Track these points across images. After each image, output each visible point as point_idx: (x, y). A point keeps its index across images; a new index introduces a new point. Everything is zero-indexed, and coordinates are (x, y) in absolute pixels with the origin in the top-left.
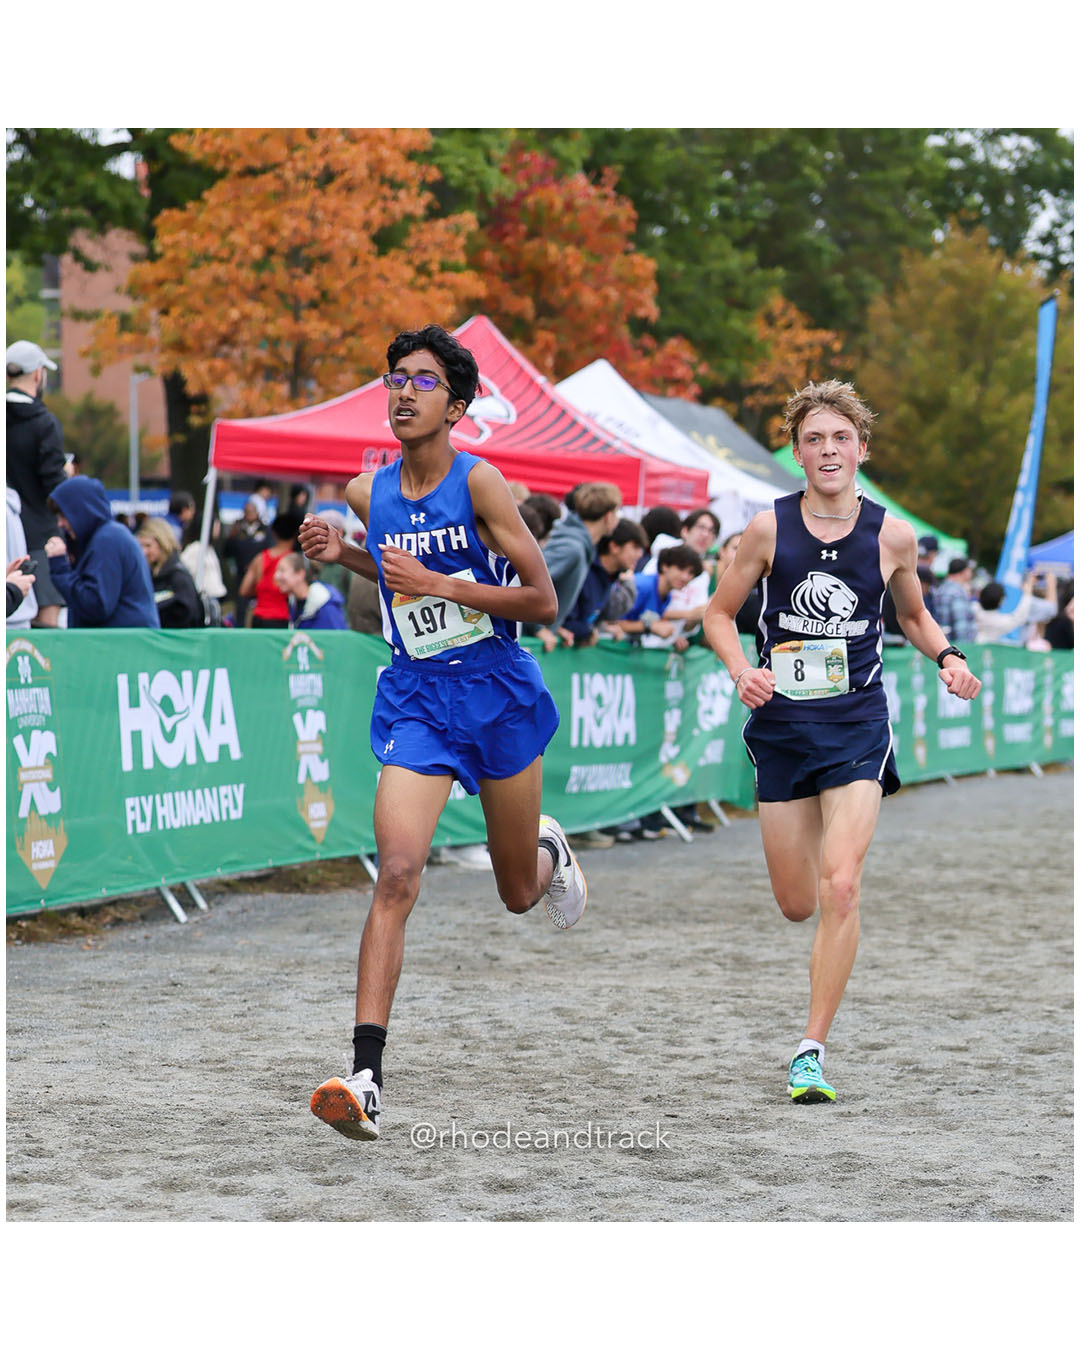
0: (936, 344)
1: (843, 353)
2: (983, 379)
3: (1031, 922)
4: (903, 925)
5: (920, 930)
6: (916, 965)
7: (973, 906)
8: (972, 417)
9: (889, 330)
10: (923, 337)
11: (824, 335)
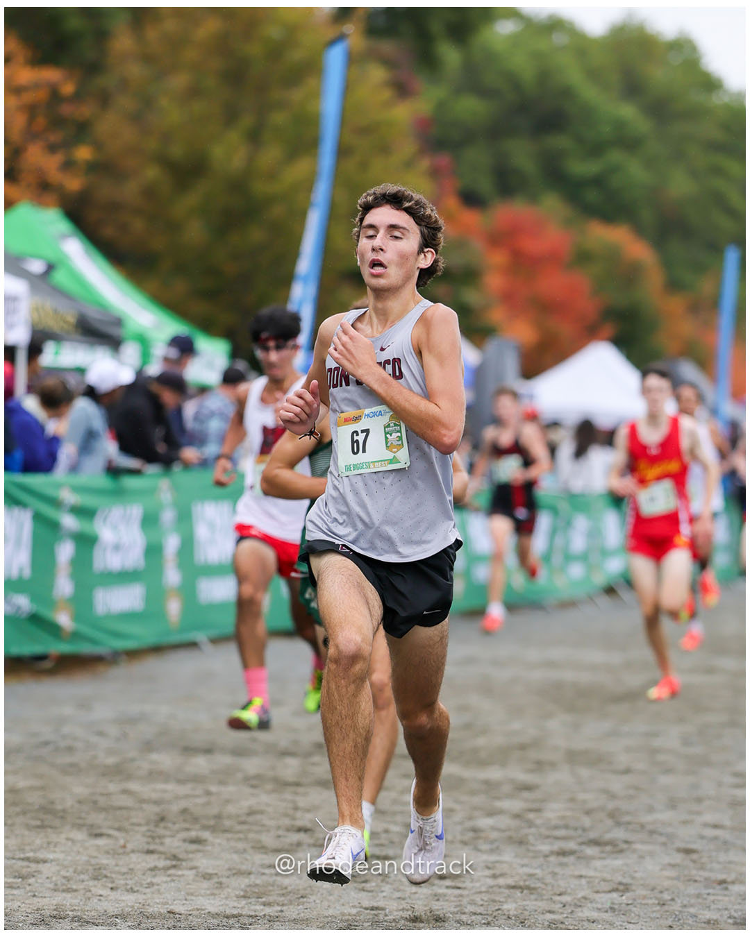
0: (194, 92)
1: (77, 97)
2: (254, 138)
3: (299, 823)
4: (139, 825)
5: (160, 831)
6: (154, 876)
7: (228, 801)
8: (238, 185)
9: (135, 71)
10: (179, 81)
11: (51, 75)
